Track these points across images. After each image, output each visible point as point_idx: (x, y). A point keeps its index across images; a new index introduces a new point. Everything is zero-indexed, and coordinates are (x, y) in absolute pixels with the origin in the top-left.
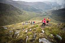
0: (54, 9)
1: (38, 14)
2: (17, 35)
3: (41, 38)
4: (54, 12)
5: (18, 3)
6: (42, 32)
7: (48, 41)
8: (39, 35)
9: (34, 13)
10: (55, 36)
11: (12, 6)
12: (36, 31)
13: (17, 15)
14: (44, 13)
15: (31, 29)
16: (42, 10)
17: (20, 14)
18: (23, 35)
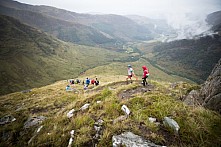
0: (159, 39)
1: (113, 53)
2: (31, 131)
3: (118, 132)
4: (161, 49)
5: (42, 12)
6: (121, 113)
7: (140, 140)
8: (111, 123)
9: (98, 51)
10: (161, 122)
11: (18, 24)
12: (103, 112)
13: (37, 57)
14: (130, 50)
15: (85, 106)
16: (124, 43)
17: (48, 53)
18: (55, 127)
